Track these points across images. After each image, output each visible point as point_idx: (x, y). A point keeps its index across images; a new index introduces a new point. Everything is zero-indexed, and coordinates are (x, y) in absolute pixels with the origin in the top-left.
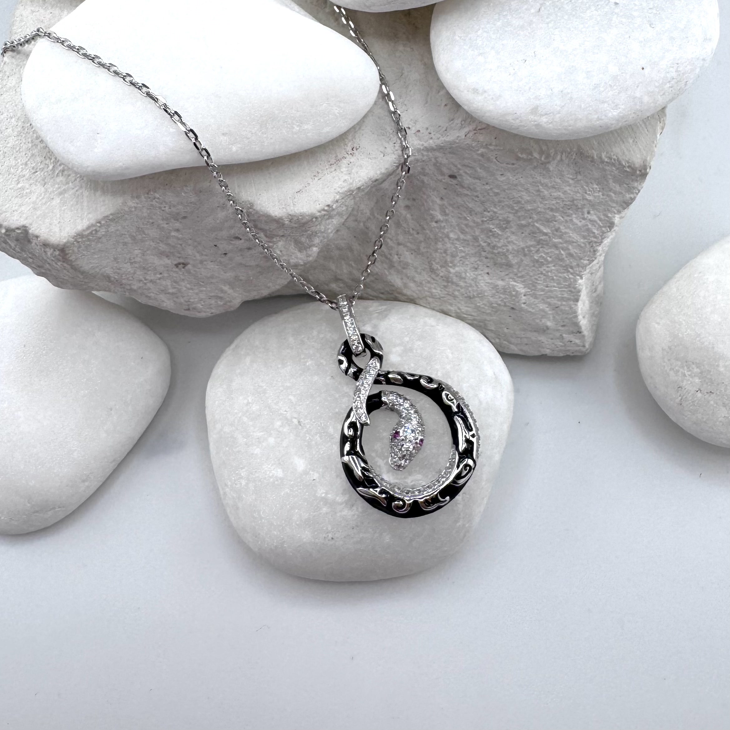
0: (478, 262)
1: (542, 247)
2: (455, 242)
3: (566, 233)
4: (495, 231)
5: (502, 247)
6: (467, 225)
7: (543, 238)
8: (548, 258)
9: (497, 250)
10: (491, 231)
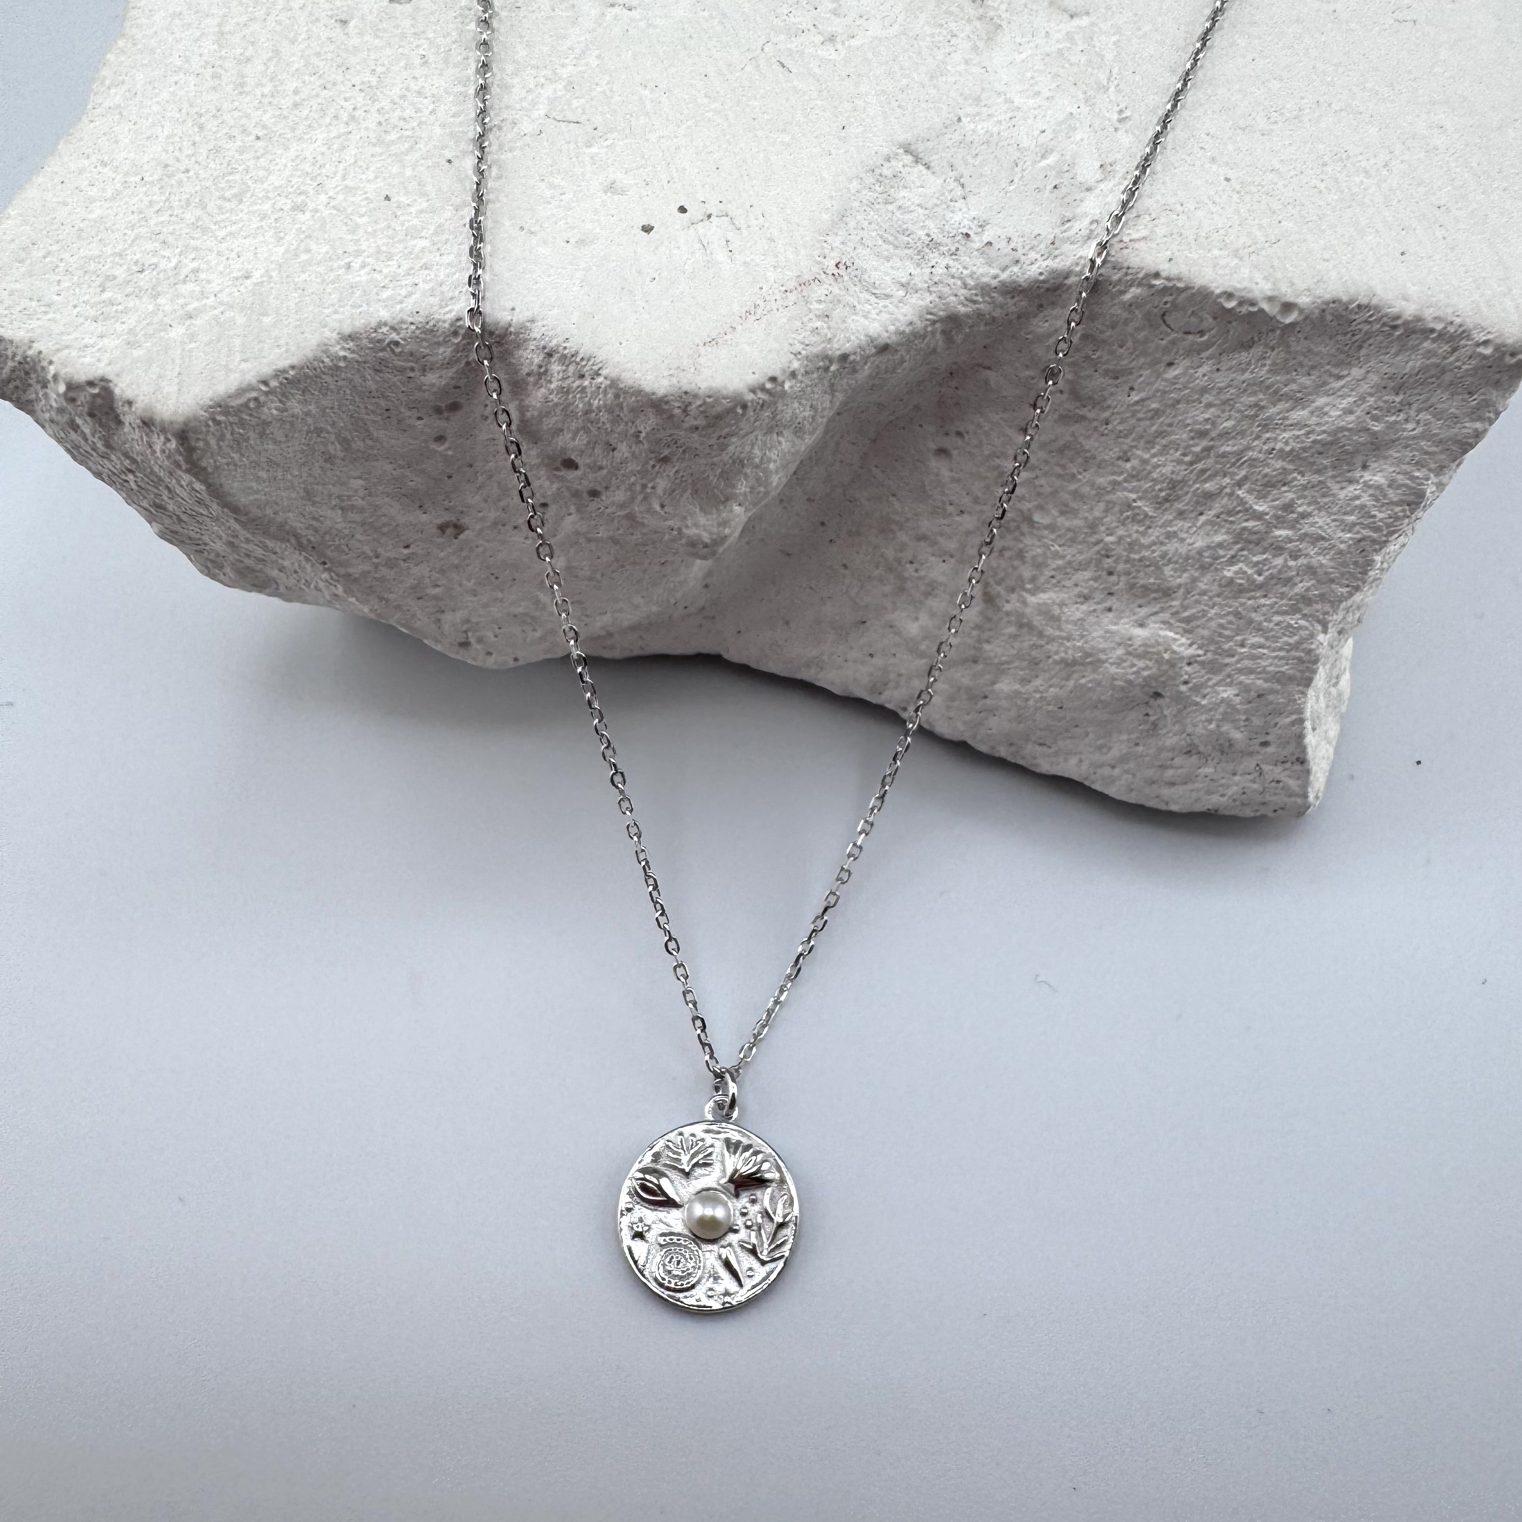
0: (1092, 582)
1: (1242, 549)
2: (1046, 532)
3: (1304, 516)
4: (1139, 507)
5: (1150, 546)
6: (1076, 494)
7: (1250, 524)
8: (1256, 576)
9: (1139, 552)
10: (1129, 507)
